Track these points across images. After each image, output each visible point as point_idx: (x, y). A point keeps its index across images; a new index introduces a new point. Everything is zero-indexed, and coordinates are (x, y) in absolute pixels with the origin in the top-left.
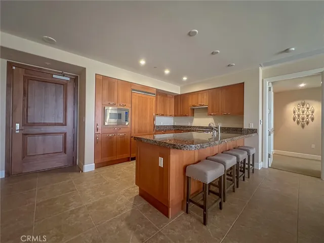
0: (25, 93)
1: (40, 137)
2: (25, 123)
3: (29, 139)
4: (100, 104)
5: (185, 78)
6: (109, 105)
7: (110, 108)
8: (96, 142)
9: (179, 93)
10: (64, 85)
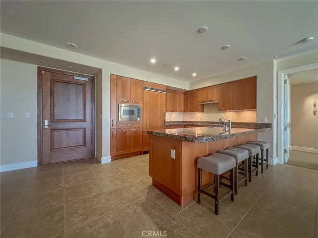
0: (52, 94)
1: (64, 132)
2: (52, 120)
3: (56, 133)
4: (114, 101)
5: (194, 75)
6: (123, 102)
7: (123, 105)
8: (112, 136)
9: (189, 90)
10: (83, 85)
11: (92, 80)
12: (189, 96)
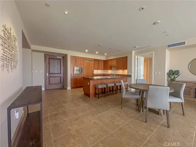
0: (49, 63)
1: (53, 78)
2: (49, 73)
3: (50, 78)
4: (72, 66)
5: (106, 54)
6: (75, 66)
7: (76, 68)
8: (71, 80)
9: (105, 60)
10: (60, 59)
11: (63, 57)
12: (105, 62)
